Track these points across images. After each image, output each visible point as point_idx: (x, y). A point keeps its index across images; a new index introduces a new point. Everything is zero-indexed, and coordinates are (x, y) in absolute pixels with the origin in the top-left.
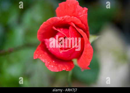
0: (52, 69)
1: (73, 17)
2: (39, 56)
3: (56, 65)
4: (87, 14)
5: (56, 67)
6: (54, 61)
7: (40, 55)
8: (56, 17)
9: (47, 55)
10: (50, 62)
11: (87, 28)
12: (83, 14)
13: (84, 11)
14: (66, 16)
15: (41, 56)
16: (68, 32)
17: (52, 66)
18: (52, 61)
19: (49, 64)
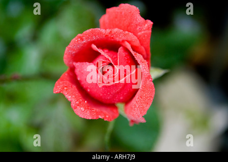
0: (81, 113)
1: (127, 32)
2: (63, 88)
3: (90, 108)
4: (150, 31)
5: (88, 112)
6: (86, 102)
7: (65, 88)
8: (99, 29)
9: (76, 89)
10: (80, 102)
11: (147, 54)
12: (144, 30)
13: (146, 25)
14: (116, 30)
15: (66, 90)
16: (115, 56)
17: (82, 108)
18: (82, 101)
19: (78, 105)
